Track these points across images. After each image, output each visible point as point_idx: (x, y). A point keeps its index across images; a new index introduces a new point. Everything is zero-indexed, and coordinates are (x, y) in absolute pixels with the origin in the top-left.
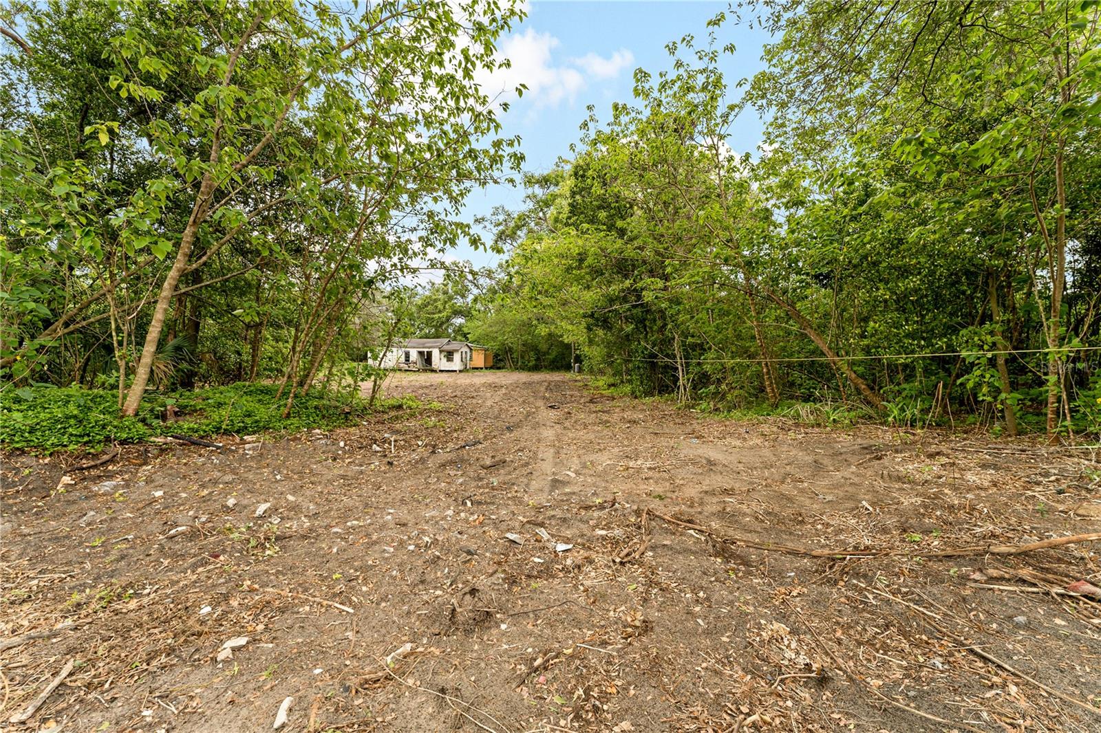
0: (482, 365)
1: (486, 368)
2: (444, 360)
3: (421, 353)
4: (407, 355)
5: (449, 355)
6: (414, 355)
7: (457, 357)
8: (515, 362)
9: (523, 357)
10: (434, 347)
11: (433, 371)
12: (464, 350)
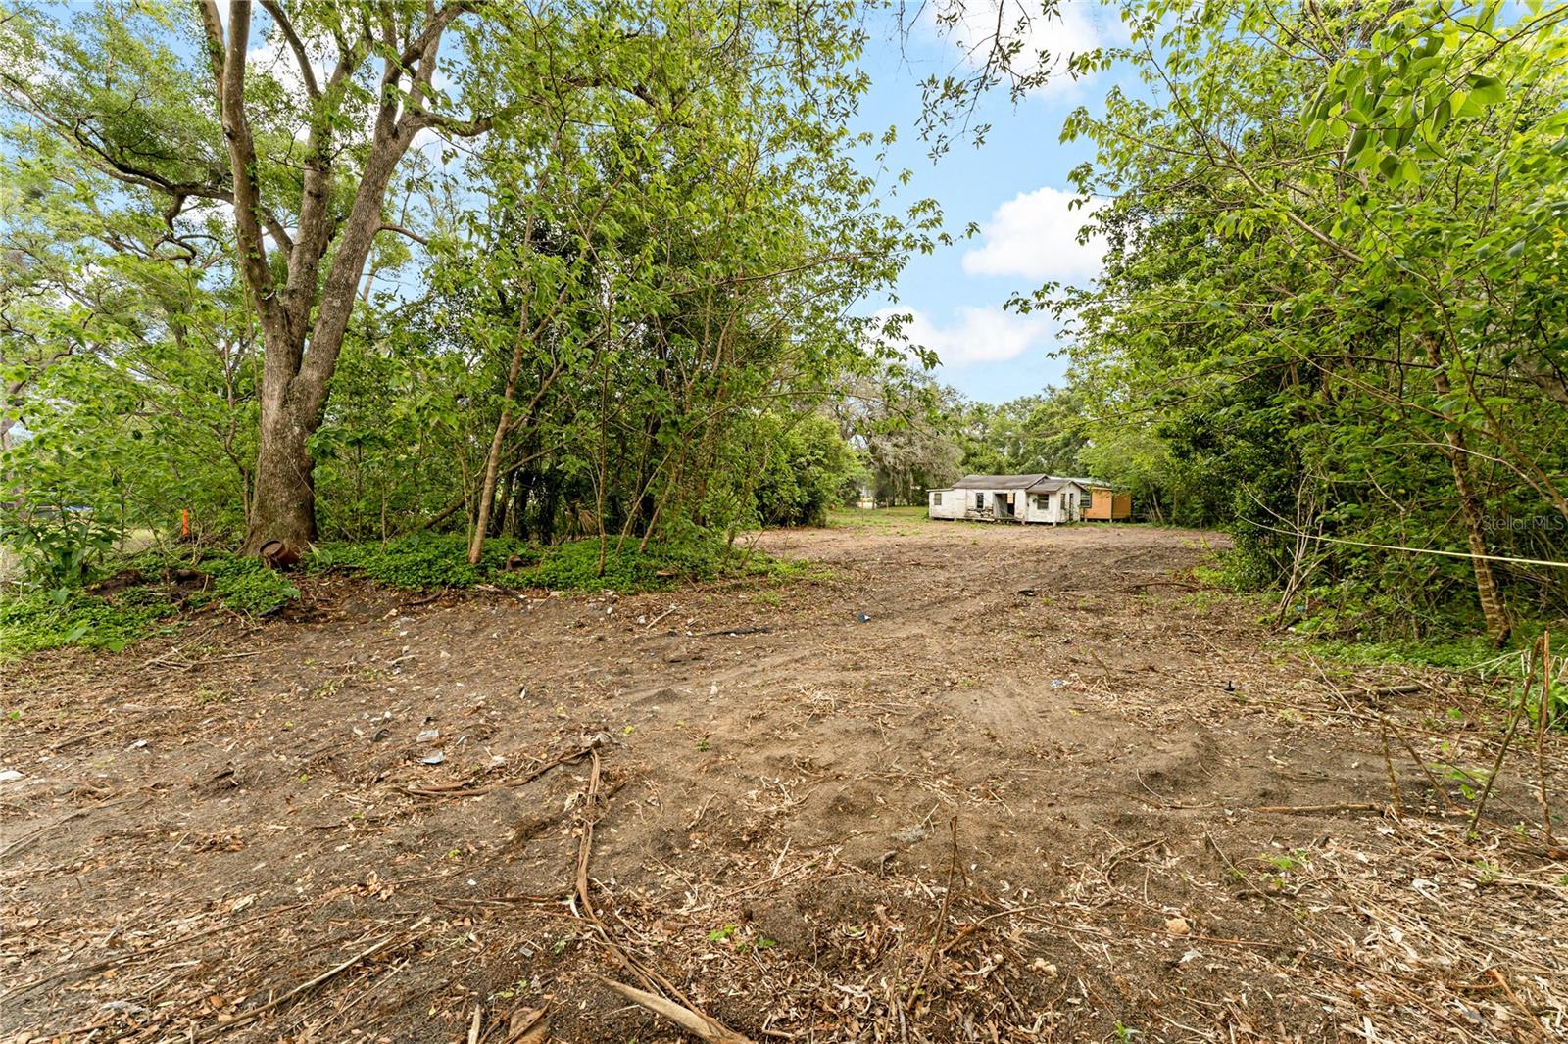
0: (1108, 516)
1: (1117, 521)
2: (1034, 507)
3: (999, 496)
4: (980, 499)
5: (1042, 500)
6: (989, 499)
7: (1054, 502)
8: (1166, 509)
9: (1182, 503)
10: (1017, 487)
11: (1018, 523)
12: (1068, 491)
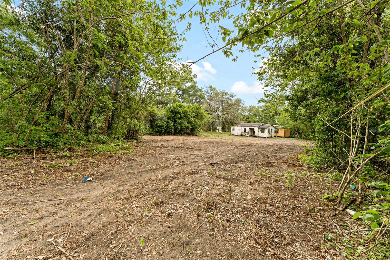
0: (283, 136)
1: (286, 137)
2: (260, 132)
3: (250, 129)
4: (245, 129)
5: (263, 130)
6: (248, 129)
7: (266, 131)
8: (301, 134)
9: (305, 133)
10: (256, 126)
11: (256, 137)
12: (271, 128)
